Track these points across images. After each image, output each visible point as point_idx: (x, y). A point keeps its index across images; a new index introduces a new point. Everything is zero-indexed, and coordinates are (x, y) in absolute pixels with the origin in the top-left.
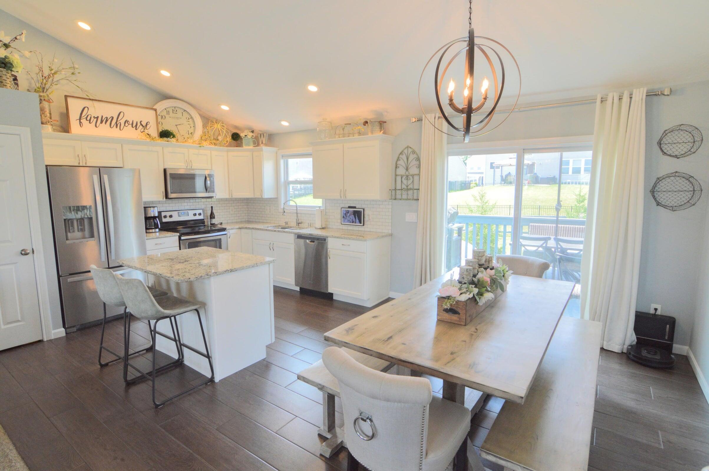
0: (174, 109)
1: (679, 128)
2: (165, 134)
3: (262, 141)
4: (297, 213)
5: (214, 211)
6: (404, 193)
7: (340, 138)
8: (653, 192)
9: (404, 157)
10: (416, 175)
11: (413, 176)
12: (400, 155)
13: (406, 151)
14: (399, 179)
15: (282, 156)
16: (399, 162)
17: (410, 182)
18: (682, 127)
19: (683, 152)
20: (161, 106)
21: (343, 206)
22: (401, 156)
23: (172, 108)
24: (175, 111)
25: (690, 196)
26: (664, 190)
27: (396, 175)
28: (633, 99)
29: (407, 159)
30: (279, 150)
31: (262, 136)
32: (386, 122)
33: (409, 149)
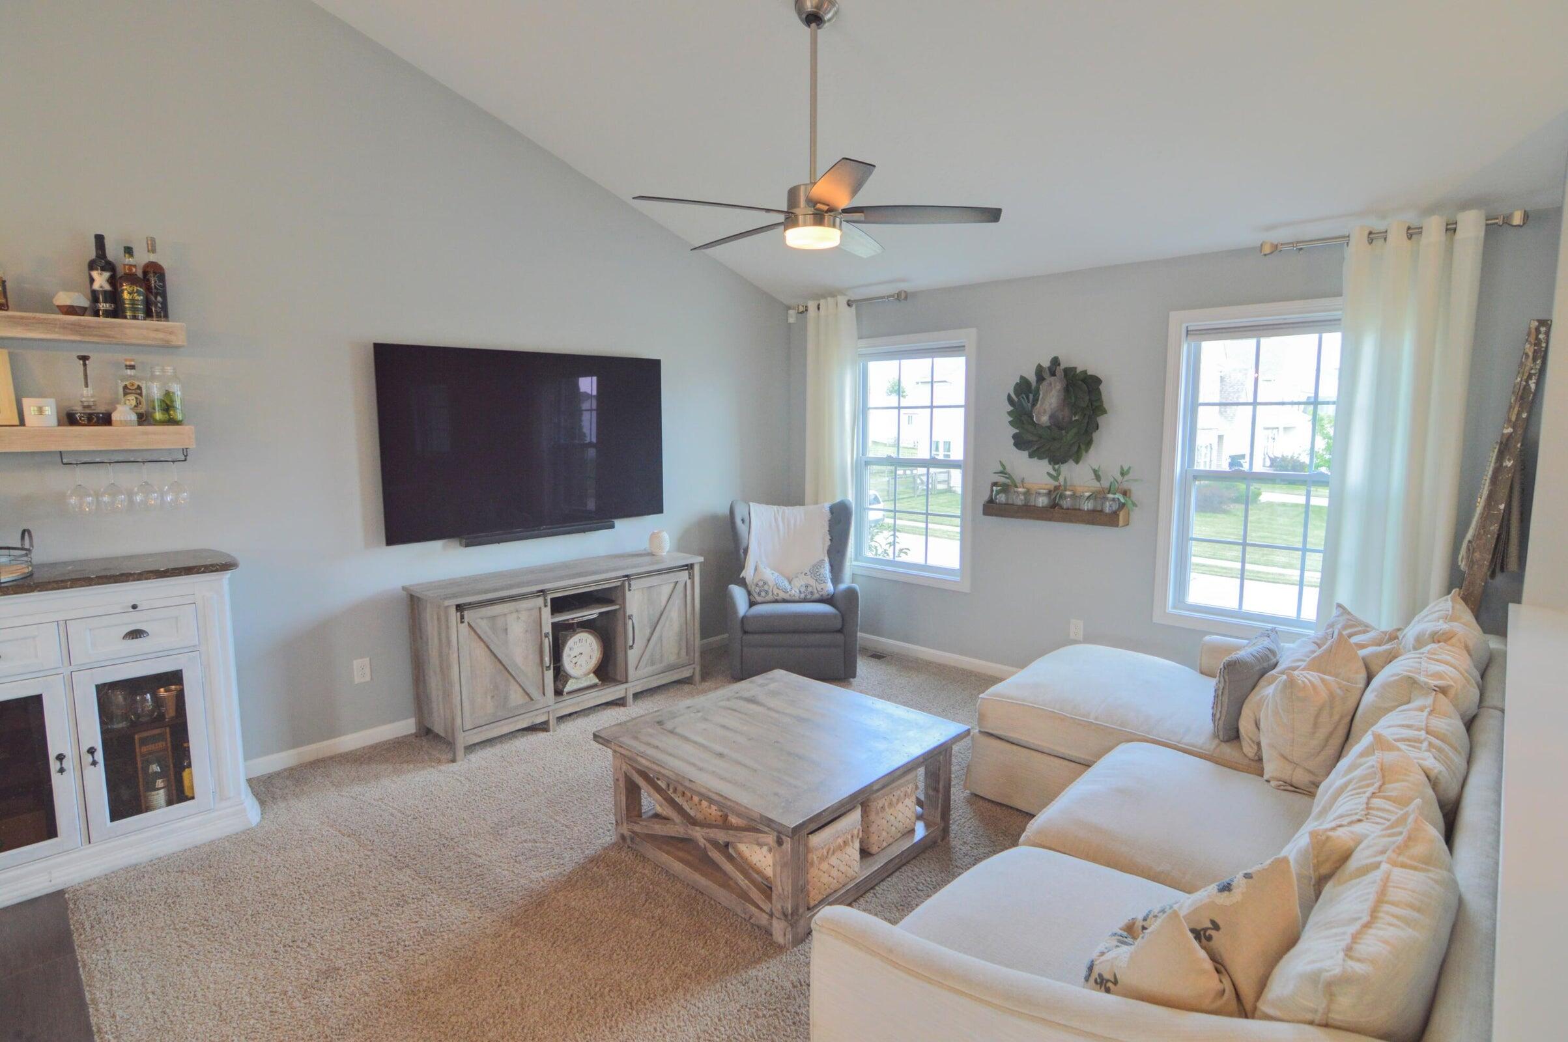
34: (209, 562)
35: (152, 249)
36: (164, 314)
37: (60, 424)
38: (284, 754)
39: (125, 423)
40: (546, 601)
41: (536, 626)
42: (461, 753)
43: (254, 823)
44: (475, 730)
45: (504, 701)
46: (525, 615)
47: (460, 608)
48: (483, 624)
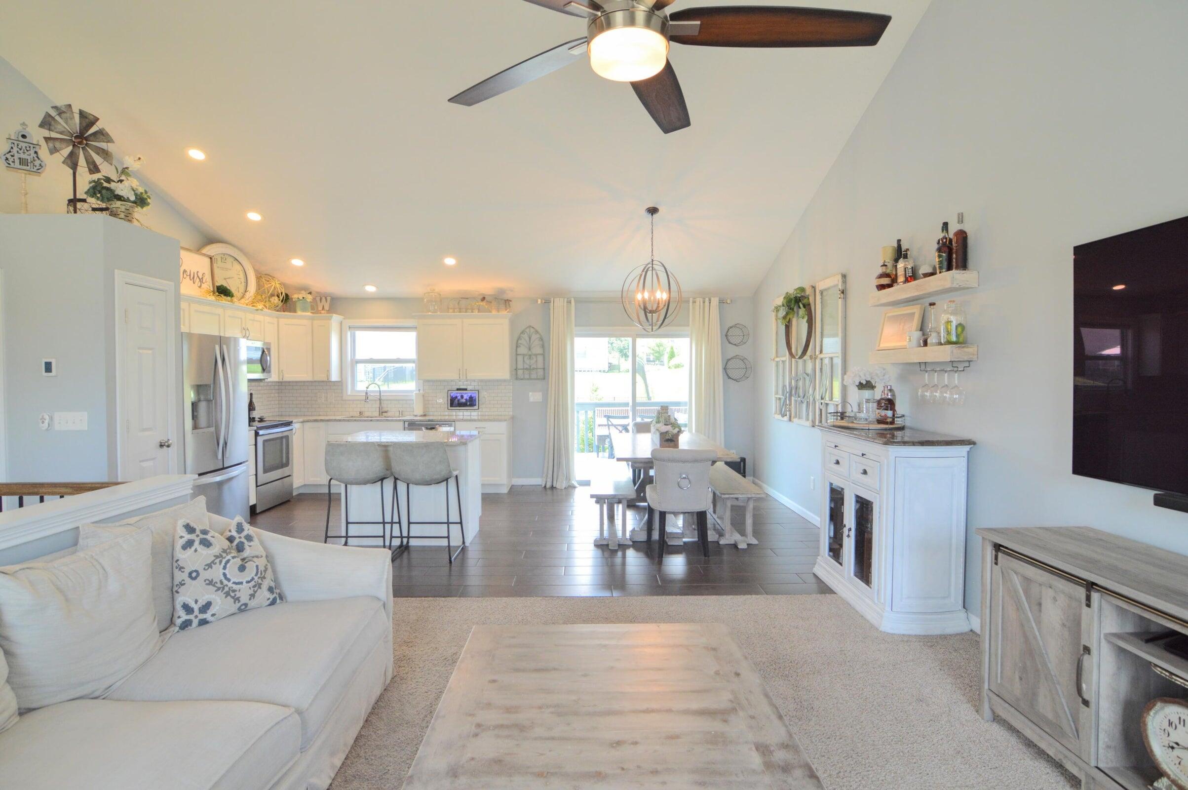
0: (223, 256)
1: (735, 326)
2: (223, 291)
3: (323, 306)
4: (380, 400)
5: (254, 400)
6: (526, 372)
7: (454, 312)
8: (725, 369)
9: (526, 336)
10: (539, 354)
11: (536, 355)
12: (521, 333)
13: (527, 330)
14: (520, 358)
15: (350, 328)
16: (520, 342)
17: (533, 361)
18: (738, 326)
19: (739, 342)
20: (211, 250)
21: (450, 388)
22: (522, 335)
23: (221, 256)
24: (224, 259)
25: (744, 372)
26: (731, 368)
27: (517, 355)
28: (711, 303)
29: (530, 339)
30: (344, 319)
31: (324, 299)
32: (511, 301)
33: (532, 329)
35: (962, 220)
36: (963, 265)
37: (919, 345)
40: (1088, 598)
41: (1075, 626)
42: (987, 713)
43: (882, 629)
44: (997, 698)
45: (1032, 697)
46: (1062, 600)
47: (998, 547)
48: (1017, 580)
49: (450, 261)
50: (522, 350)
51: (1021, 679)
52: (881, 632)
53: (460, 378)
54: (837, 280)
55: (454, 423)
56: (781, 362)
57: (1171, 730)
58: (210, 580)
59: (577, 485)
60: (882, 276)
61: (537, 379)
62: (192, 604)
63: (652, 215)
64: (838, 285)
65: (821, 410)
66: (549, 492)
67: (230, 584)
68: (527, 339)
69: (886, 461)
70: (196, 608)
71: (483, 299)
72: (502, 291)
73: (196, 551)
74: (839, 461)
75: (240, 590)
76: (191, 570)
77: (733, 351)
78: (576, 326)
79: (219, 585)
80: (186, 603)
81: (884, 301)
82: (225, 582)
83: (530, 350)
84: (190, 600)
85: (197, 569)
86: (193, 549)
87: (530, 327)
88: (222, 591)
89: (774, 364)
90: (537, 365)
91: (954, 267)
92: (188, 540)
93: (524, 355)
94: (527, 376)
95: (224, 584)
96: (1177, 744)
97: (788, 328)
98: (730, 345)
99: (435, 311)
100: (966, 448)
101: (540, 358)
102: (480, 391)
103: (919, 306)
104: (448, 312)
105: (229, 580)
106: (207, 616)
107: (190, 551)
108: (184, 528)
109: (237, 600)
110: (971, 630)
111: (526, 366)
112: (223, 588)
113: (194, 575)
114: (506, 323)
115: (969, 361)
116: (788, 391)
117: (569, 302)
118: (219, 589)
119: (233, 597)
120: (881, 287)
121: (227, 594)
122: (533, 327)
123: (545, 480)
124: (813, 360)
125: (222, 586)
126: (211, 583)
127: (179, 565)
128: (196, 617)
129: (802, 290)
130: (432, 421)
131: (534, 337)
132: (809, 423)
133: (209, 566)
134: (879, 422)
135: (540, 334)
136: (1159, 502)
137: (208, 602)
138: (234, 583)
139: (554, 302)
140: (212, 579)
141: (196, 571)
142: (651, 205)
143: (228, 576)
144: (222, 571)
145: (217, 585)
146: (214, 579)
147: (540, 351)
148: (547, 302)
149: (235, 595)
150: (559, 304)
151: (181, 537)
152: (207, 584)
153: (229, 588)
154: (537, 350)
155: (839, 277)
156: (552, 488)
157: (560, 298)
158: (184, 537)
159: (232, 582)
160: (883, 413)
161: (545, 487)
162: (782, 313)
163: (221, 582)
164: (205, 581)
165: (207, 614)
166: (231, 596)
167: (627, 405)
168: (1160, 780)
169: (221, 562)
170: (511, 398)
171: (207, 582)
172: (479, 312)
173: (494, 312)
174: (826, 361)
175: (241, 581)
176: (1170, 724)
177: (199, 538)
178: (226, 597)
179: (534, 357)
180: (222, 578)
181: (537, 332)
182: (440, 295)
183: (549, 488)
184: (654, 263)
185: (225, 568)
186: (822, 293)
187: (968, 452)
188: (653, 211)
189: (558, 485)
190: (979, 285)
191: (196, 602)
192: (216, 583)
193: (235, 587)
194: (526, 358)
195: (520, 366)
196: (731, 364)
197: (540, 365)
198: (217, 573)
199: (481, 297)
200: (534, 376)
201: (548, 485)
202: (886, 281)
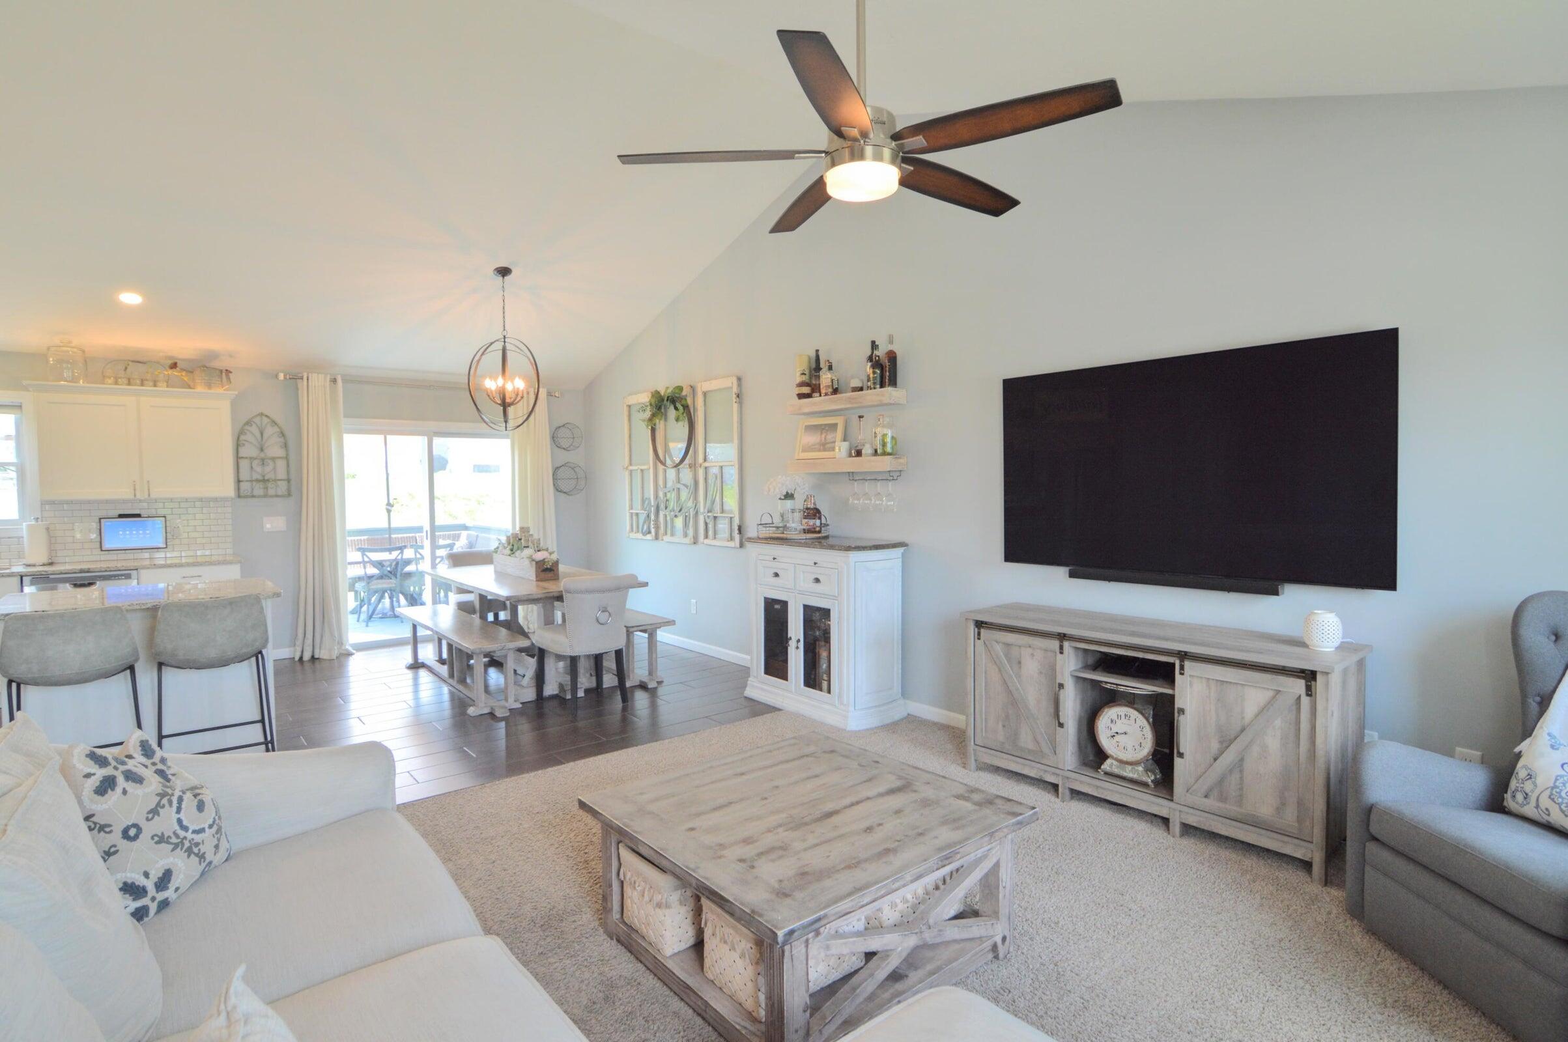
1: (564, 426)
6: (259, 485)
8: (552, 478)
9: (254, 429)
10: (279, 457)
11: (273, 459)
12: (245, 425)
13: (257, 420)
14: (245, 464)
16: (243, 437)
17: (268, 469)
18: (567, 425)
19: (568, 446)
22: (247, 427)
25: (576, 483)
26: (561, 478)
27: (239, 457)
28: (539, 396)
29: (262, 433)
32: (231, 372)
33: (265, 419)
34: (884, 543)
35: (891, 342)
36: (893, 382)
37: (850, 456)
38: (937, 710)
39: (867, 455)
40: (1061, 648)
41: (1051, 671)
42: (973, 764)
43: (849, 728)
44: (984, 749)
45: (1014, 737)
46: (1039, 654)
47: (979, 624)
48: (998, 648)
49: (130, 298)
50: (248, 451)
51: (1004, 726)
52: (849, 731)
53: (135, 496)
54: (732, 382)
55: (135, 572)
56: (639, 470)
57: (1112, 726)
58: (160, 834)
59: (354, 651)
60: (801, 384)
61: (277, 496)
62: (141, 881)
63: (503, 276)
64: (732, 388)
65: (706, 524)
66: (307, 666)
67: (189, 835)
68: (258, 434)
69: (845, 567)
70: (150, 885)
71: (174, 366)
72: (213, 355)
73: (125, 792)
74: (778, 572)
75: (203, 841)
76: (125, 826)
77: (564, 457)
78: (346, 416)
79: (174, 840)
80: (129, 881)
81: (806, 410)
82: (182, 833)
83: (262, 450)
84: (133, 875)
85: (135, 822)
86: (119, 790)
87: (262, 414)
88: (181, 849)
89: (627, 473)
90: (275, 473)
91: (887, 383)
92: (104, 777)
93: (252, 459)
94: (261, 492)
95: (181, 837)
96: (1117, 733)
97: (653, 430)
98: (559, 450)
99: (74, 380)
100: (901, 550)
101: (281, 464)
102: (168, 517)
103: (842, 417)
104: (104, 384)
105: (186, 829)
106: (169, 894)
107: (114, 796)
108: (88, 759)
109: (202, 857)
110: (908, 714)
111: (255, 476)
112: (183, 844)
113: (132, 832)
114: (225, 406)
115: (901, 471)
116: (653, 504)
117: (334, 381)
118: (176, 846)
119: (197, 855)
120: (801, 396)
121: (189, 851)
122: (266, 416)
123: (299, 649)
124: (693, 468)
125: (179, 840)
126: (161, 839)
127: (95, 824)
128: (153, 899)
129: (681, 389)
130: (88, 572)
131: (270, 431)
132: (687, 541)
133: (154, 812)
134: (805, 531)
135: (279, 428)
136: (1072, 575)
137: (165, 870)
138: (194, 832)
139: (308, 379)
140: (163, 834)
141: (135, 826)
142: (503, 264)
143: (185, 823)
144: (175, 816)
145: (171, 841)
146: (165, 833)
147: (280, 452)
148: (294, 378)
149: (199, 850)
150: (318, 381)
151: (88, 776)
152: (157, 843)
153: (190, 841)
154: (275, 450)
155: (735, 380)
156: (313, 659)
157: (318, 373)
158: (94, 774)
159: (190, 831)
160: (811, 522)
161: (301, 658)
162: (648, 414)
163: (177, 836)
164: (152, 838)
165: (169, 891)
166: (194, 853)
167: (419, 529)
168: (1105, 763)
169: (170, 802)
170: (230, 528)
171: (156, 839)
172: (167, 387)
173: (200, 389)
174: (714, 471)
175: (202, 826)
176: (1112, 721)
177: (119, 771)
178: (189, 856)
179: (271, 463)
180: (177, 827)
181: (274, 423)
182: (84, 352)
183: (309, 661)
184: (506, 340)
185: (179, 810)
186: (705, 394)
187: (902, 553)
188: (504, 272)
189: (322, 654)
190: (907, 402)
191: (146, 875)
192: (169, 837)
193: (198, 838)
194: (255, 463)
195: (245, 475)
196: (560, 473)
197: (282, 474)
198: (167, 822)
199: (170, 362)
200: (271, 492)
201: (307, 657)
202: (806, 390)
